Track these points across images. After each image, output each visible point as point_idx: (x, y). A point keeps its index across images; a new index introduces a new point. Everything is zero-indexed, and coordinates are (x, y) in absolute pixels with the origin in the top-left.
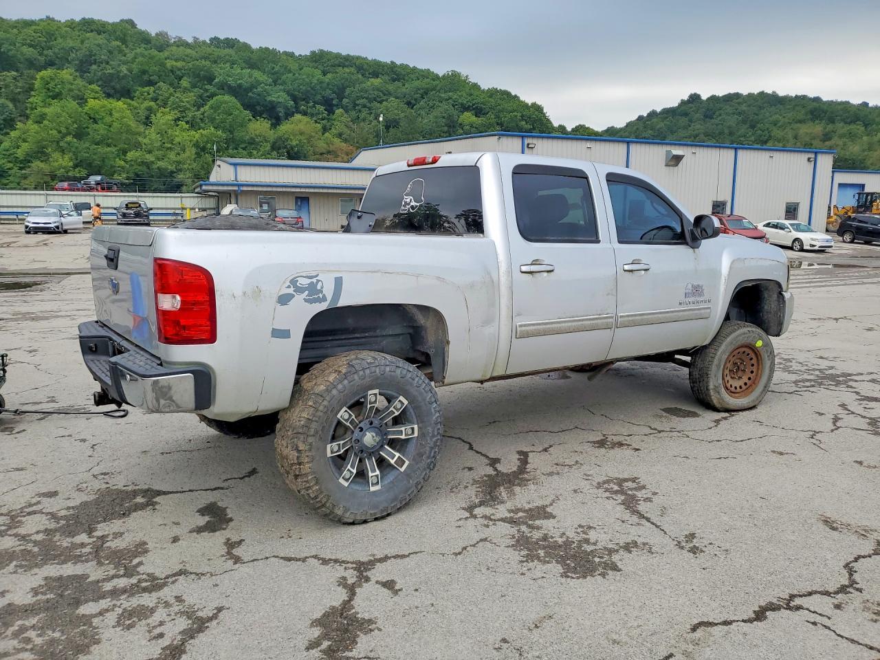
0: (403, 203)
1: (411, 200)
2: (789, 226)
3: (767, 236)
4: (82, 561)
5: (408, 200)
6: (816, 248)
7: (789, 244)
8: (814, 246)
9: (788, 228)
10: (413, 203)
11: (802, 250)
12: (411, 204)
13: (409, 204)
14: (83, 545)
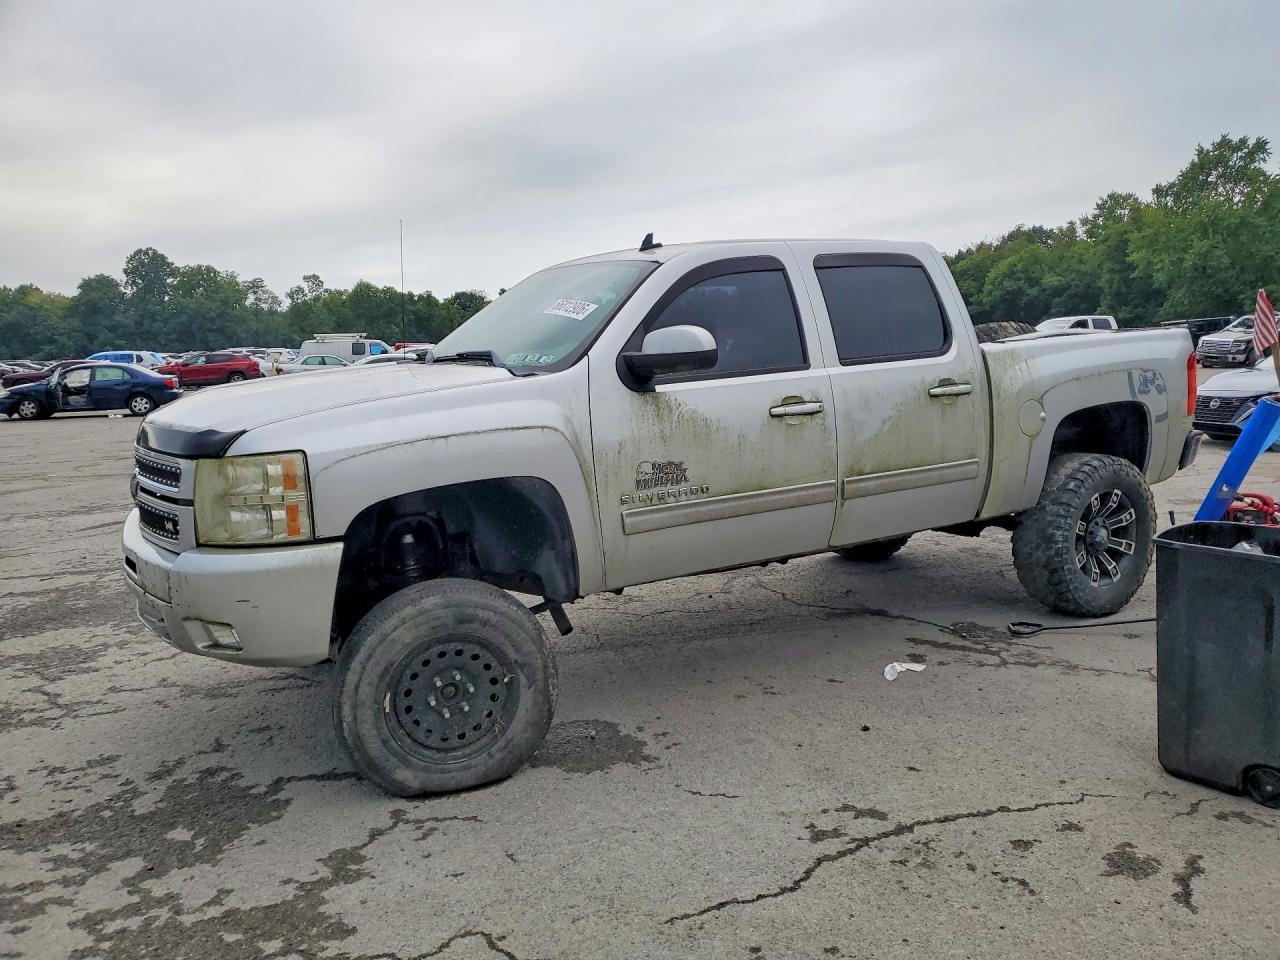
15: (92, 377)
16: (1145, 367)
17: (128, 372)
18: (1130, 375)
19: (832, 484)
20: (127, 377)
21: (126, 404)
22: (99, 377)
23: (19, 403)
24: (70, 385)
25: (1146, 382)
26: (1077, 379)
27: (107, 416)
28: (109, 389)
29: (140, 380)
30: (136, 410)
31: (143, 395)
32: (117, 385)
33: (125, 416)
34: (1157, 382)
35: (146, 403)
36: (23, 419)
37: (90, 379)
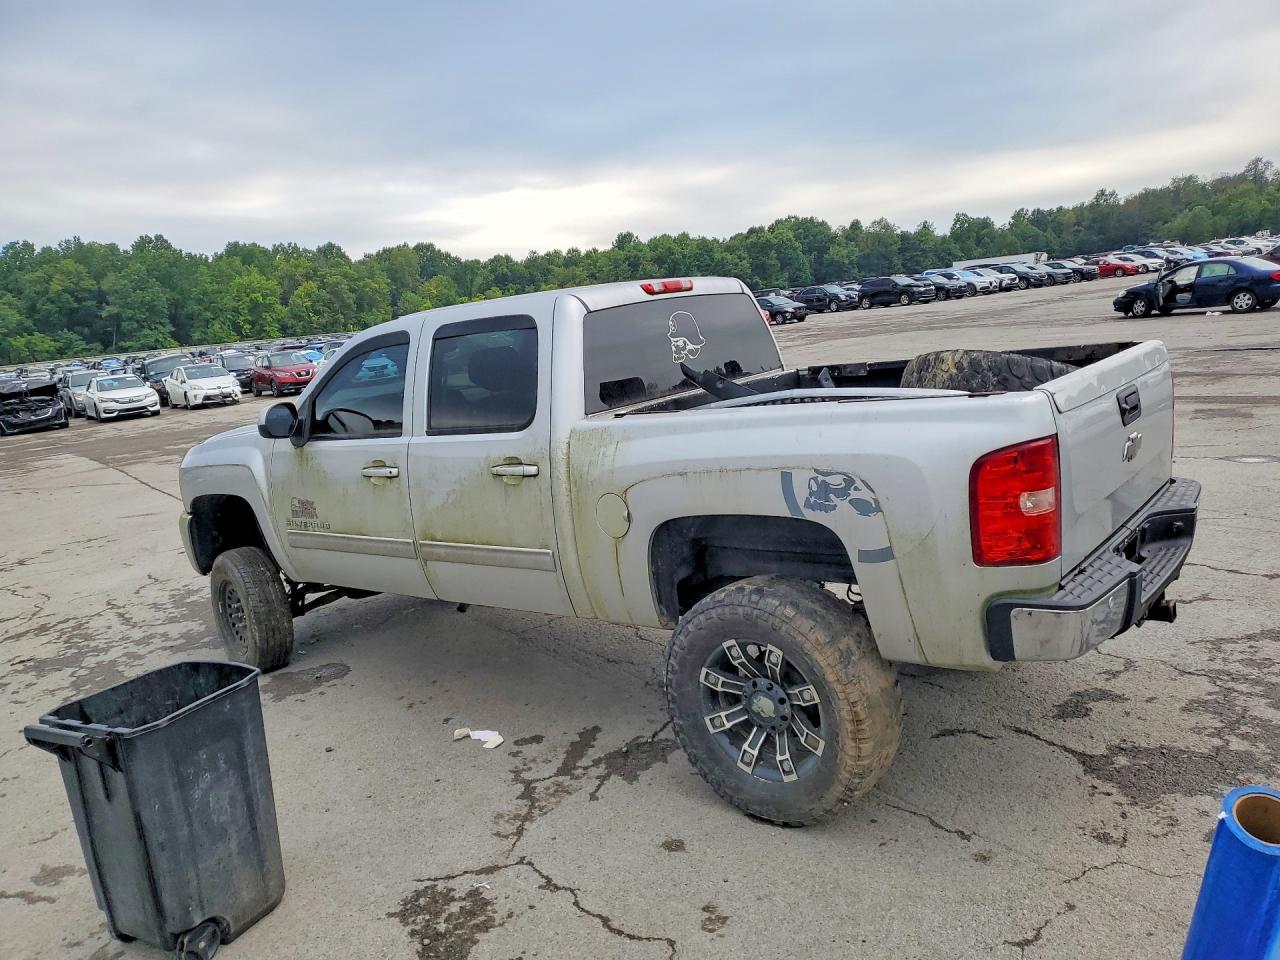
0: (674, 348)
1: (685, 342)
4: (1261, 720)
5: (681, 343)
10: (690, 346)
12: (688, 348)
13: (684, 348)
14: (1244, 737)
15: (1199, 274)
16: (823, 468)
17: (1235, 268)
18: (786, 478)
19: (409, 543)
20: (1232, 272)
21: (1228, 300)
22: (1206, 274)
23: (1133, 302)
24: (1179, 283)
25: (824, 490)
26: (680, 474)
27: (1205, 313)
28: (1213, 286)
29: (1244, 275)
30: (1237, 306)
31: (1248, 290)
32: (1220, 281)
33: (1225, 312)
34: (854, 494)
35: (1249, 299)
36: (1135, 317)
37: (1197, 277)
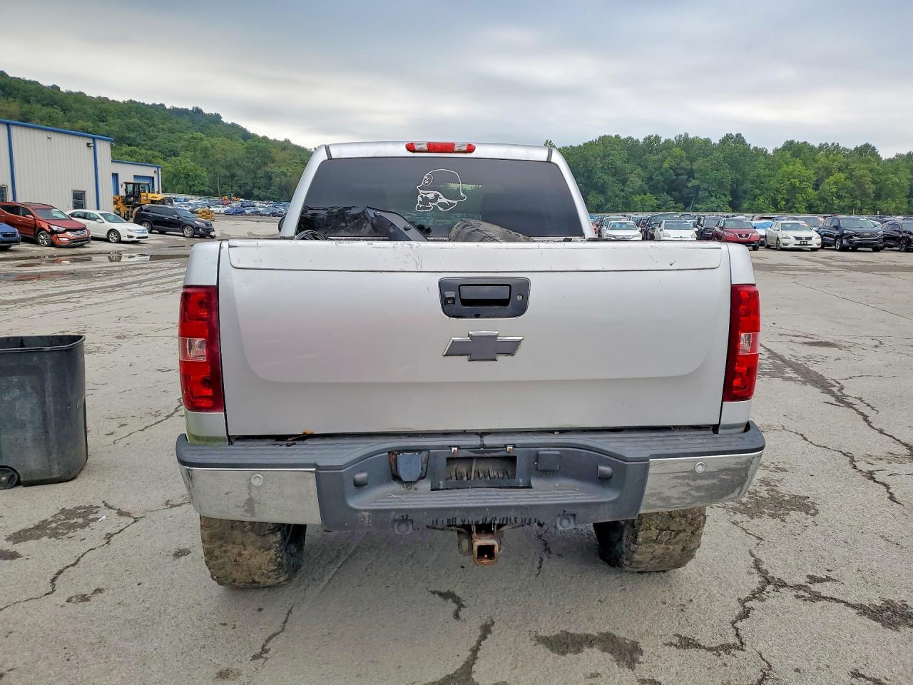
0: (421, 199)
1: (436, 196)
2: (100, 216)
3: (87, 227)
5: (431, 196)
6: (134, 239)
7: (104, 235)
8: (131, 237)
9: (99, 218)
10: (443, 200)
11: (120, 241)
12: (439, 201)
13: (434, 200)
